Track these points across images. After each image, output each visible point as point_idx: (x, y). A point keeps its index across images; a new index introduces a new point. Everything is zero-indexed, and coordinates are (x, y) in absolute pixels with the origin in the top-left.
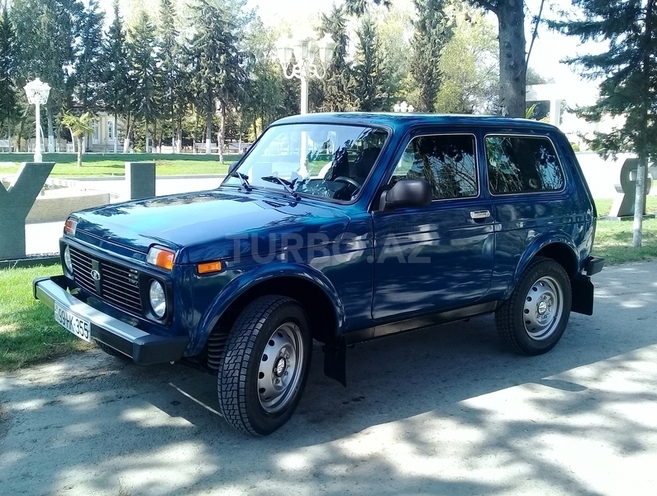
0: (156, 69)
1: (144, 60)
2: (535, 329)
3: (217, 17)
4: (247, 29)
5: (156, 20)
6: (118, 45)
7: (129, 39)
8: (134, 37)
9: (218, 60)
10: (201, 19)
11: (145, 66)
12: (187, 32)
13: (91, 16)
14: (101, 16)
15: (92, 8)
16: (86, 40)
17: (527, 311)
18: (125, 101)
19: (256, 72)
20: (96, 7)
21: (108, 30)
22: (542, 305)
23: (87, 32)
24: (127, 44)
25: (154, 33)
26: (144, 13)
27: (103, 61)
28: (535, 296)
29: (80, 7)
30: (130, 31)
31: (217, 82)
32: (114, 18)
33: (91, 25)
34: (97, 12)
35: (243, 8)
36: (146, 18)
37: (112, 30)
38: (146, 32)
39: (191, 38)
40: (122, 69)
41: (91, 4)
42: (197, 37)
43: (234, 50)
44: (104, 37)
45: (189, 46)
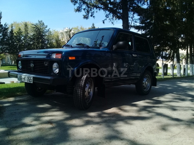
0: (22, 42)
1: (19, 40)
2: (145, 88)
3: (39, 30)
4: (47, 34)
5: (23, 30)
6: (12, 36)
7: (15, 35)
8: (16, 34)
9: (40, 41)
10: (35, 30)
11: (19, 42)
12: (31, 34)
13: (5, 28)
14: (8, 28)
15: (5, 26)
16: (3, 35)
17: (143, 83)
18: (13, 51)
19: (49, 45)
20: (6, 26)
21: (9, 32)
22: (146, 82)
23: (3, 32)
24: (14, 36)
25: (22, 33)
26: (19, 28)
27: (8, 40)
28: (145, 80)
29: (2, 25)
30: (15, 33)
31: (39, 47)
32: (11, 29)
33: (4, 30)
34: (7, 27)
35: (46, 29)
36: (20, 29)
37: (10, 32)
38: (20, 33)
39: (32, 35)
40: (13, 42)
41: (5, 25)
42: (33, 35)
43: (44, 39)
44: (8, 34)
45: (31, 37)
